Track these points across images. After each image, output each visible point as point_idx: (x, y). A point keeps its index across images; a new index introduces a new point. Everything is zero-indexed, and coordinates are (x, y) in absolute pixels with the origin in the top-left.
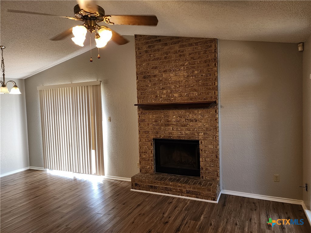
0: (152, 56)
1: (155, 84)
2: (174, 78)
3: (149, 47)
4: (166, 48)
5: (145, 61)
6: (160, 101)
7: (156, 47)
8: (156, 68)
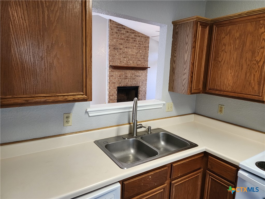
0: (119, 36)
1: (120, 54)
2: (131, 53)
3: (118, 30)
4: (128, 34)
5: (115, 38)
6: (123, 65)
7: (122, 32)
8: (121, 44)
